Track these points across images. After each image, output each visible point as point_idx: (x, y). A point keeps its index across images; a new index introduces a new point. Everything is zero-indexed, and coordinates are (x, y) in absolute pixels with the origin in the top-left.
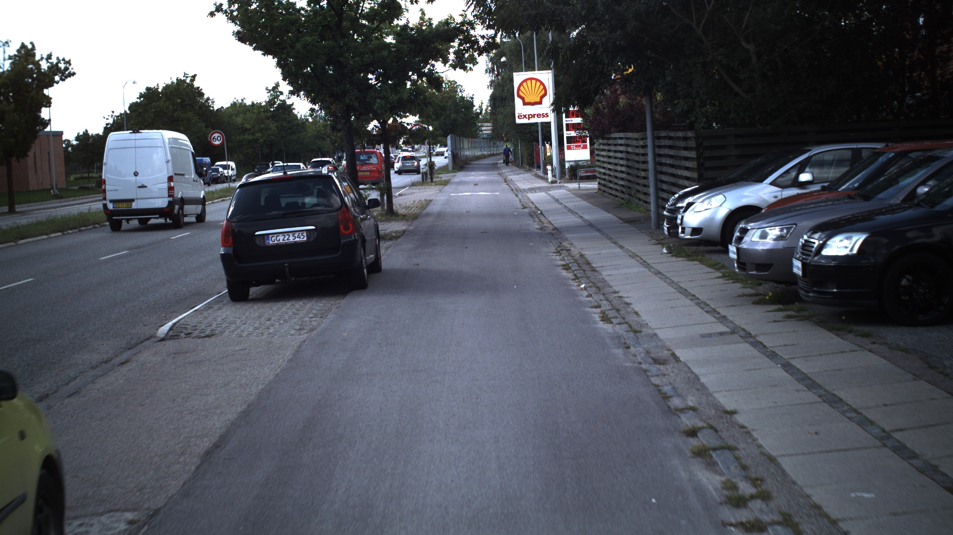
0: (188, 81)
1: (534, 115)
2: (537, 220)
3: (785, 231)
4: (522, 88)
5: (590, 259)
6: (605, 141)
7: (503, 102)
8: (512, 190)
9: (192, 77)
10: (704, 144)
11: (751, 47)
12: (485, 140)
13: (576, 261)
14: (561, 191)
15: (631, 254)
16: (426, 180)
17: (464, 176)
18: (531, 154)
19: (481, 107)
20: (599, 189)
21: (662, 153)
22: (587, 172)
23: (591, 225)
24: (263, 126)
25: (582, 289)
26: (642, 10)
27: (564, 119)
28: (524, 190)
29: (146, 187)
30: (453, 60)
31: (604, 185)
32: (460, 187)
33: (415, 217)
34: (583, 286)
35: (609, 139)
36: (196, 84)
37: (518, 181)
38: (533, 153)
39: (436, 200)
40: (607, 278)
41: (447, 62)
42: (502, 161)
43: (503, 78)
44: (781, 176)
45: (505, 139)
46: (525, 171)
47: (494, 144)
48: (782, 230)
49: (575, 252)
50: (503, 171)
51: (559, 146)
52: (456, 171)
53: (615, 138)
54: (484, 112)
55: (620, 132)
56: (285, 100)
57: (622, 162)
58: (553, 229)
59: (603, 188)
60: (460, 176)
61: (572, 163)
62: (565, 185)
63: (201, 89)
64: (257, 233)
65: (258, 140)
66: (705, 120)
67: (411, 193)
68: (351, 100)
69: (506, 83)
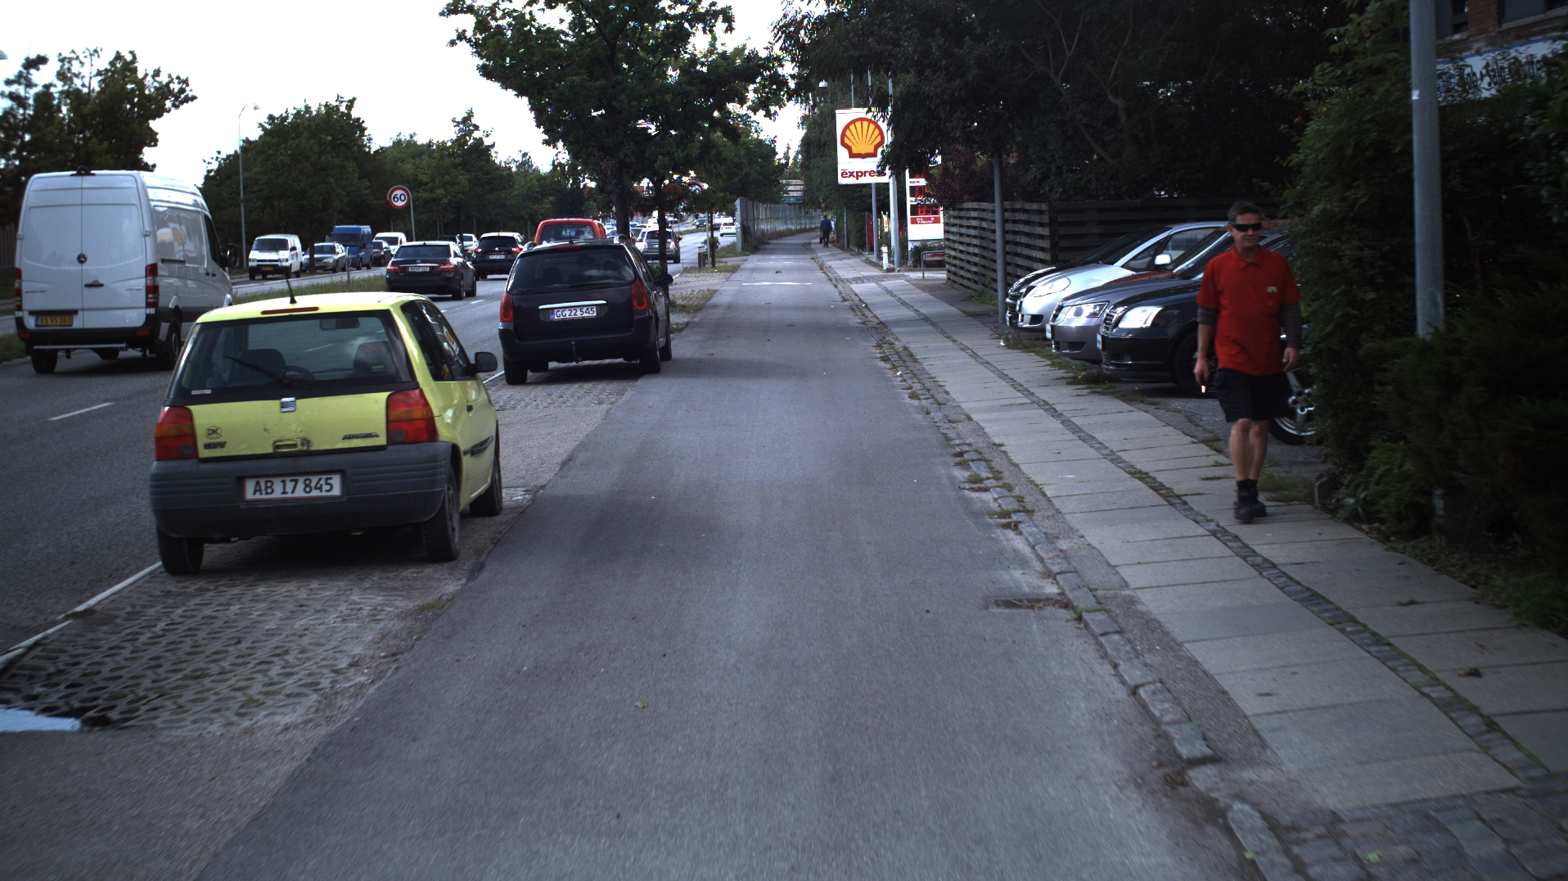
0: (343, 108)
1: (865, 172)
2: (859, 314)
3: (1098, 308)
4: (848, 133)
5: (914, 352)
6: (956, 213)
7: (821, 150)
8: (830, 280)
9: (349, 101)
10: (1060, 219)
11: (1120, 103)
12: (793, 207)
13: (897, 353)
14: (899, 281)
15: (962, 347)
16: (705, 264)
17: (759, 260)
18: (861, 230)
19: (786, 157)
20: (949, 279)
21: (1016, 229)
22: (935, 255)
23: (926, 319)
24: (447, 177)
25: (897, 376)
26: (988, 55)
27: (908, 179)
28: (847, 280)
29: (102, 285)
30: (753, 101)
31: (955, 274)
32: (756, 275)
33: (698, 309)
34: (898, 374)
35: (961, 210)
36: (355, 114)
37: (839, 268)
38: (864, 228)
39: (724, 291)
40: (926, 367)
41: (745, 103)
42: (818, 241)
43: (822, 113)
44: (1134, 259)
45: (823, 205)
46: (852, 255)
47: (807, 213)
48: (1095, 308)
49: (898, 345)
50: (819, 255)
51: (899, 219)
52: (747, 253)
53: (969, 210)
54: (791, 161)
55: (973, 201)
56: (481, 139)
57: (975, 241)
58: (878, 324)
59: (953, 277)
60: (754, 261)
61: (918, 244)
62: (906, 274)
63: (363, 122)
64: (540, 307)
65: (440, 200)
66: (1061, 190)
67: (685, 282)
68: (627, 155)
69: (826, 120)
